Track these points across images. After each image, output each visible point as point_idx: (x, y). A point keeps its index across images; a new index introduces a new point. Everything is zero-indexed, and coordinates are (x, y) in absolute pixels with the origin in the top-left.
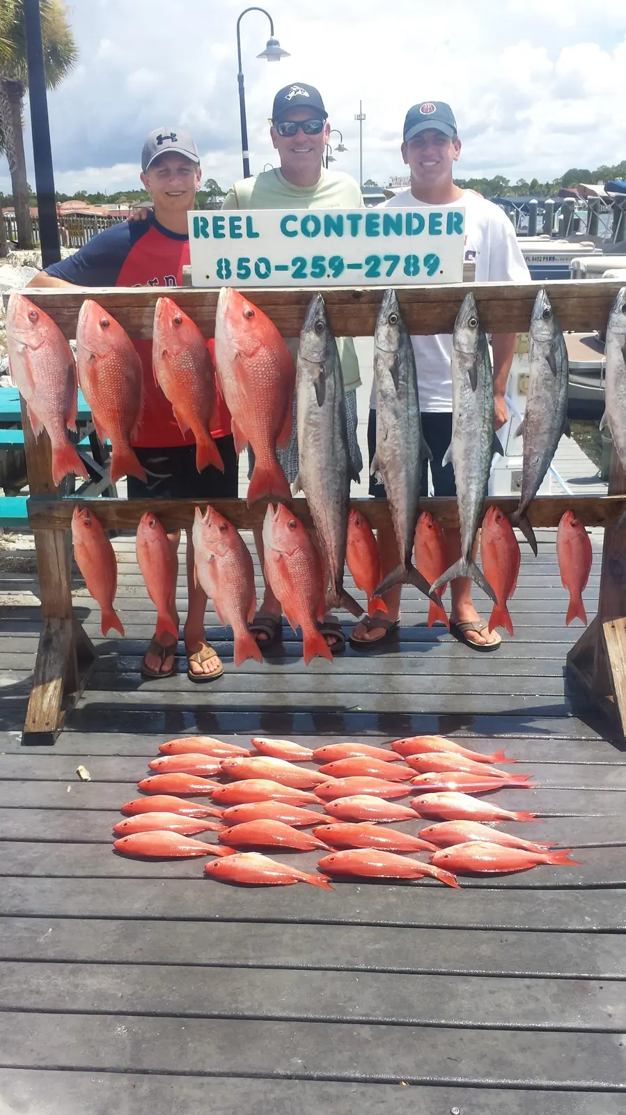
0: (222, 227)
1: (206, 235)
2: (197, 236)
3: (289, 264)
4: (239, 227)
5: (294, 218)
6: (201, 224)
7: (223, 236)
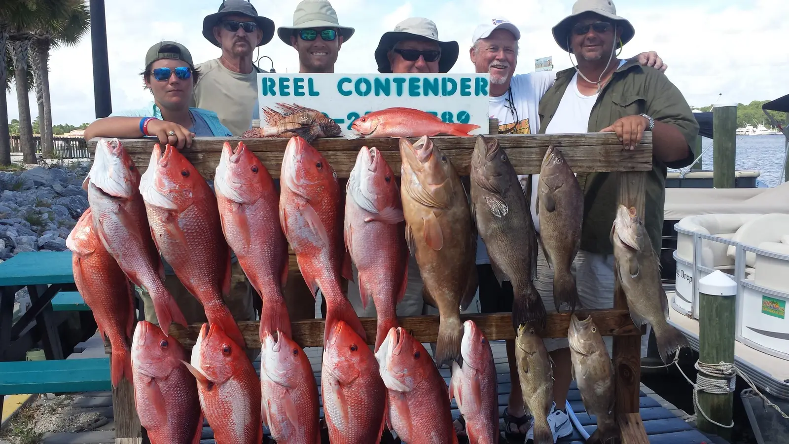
0: (288, 87)
1: (274, 93)
2: (265, 93)
3: (345, 118)
4: (302, 87)
5: (349, 81)
6: (269, 83)
7: (288, 94)
